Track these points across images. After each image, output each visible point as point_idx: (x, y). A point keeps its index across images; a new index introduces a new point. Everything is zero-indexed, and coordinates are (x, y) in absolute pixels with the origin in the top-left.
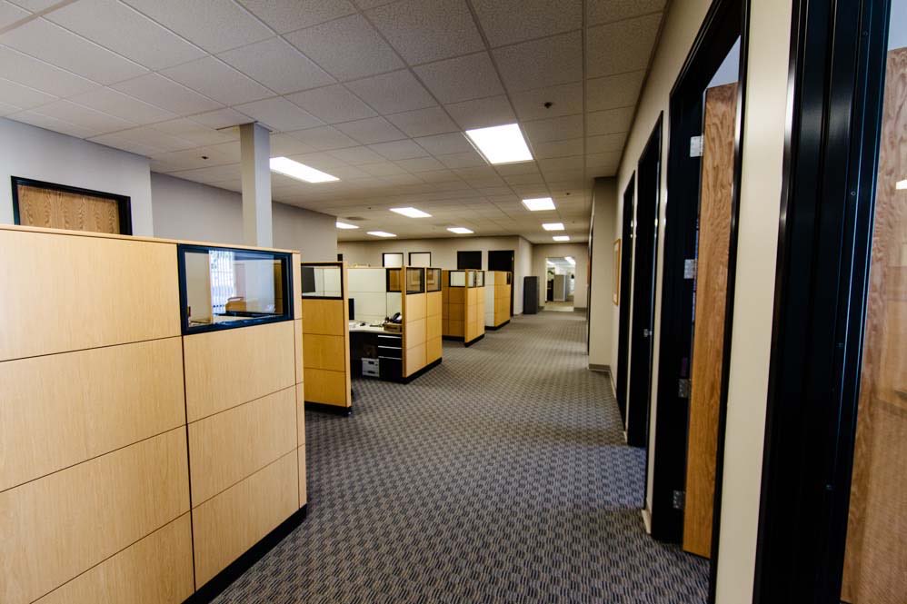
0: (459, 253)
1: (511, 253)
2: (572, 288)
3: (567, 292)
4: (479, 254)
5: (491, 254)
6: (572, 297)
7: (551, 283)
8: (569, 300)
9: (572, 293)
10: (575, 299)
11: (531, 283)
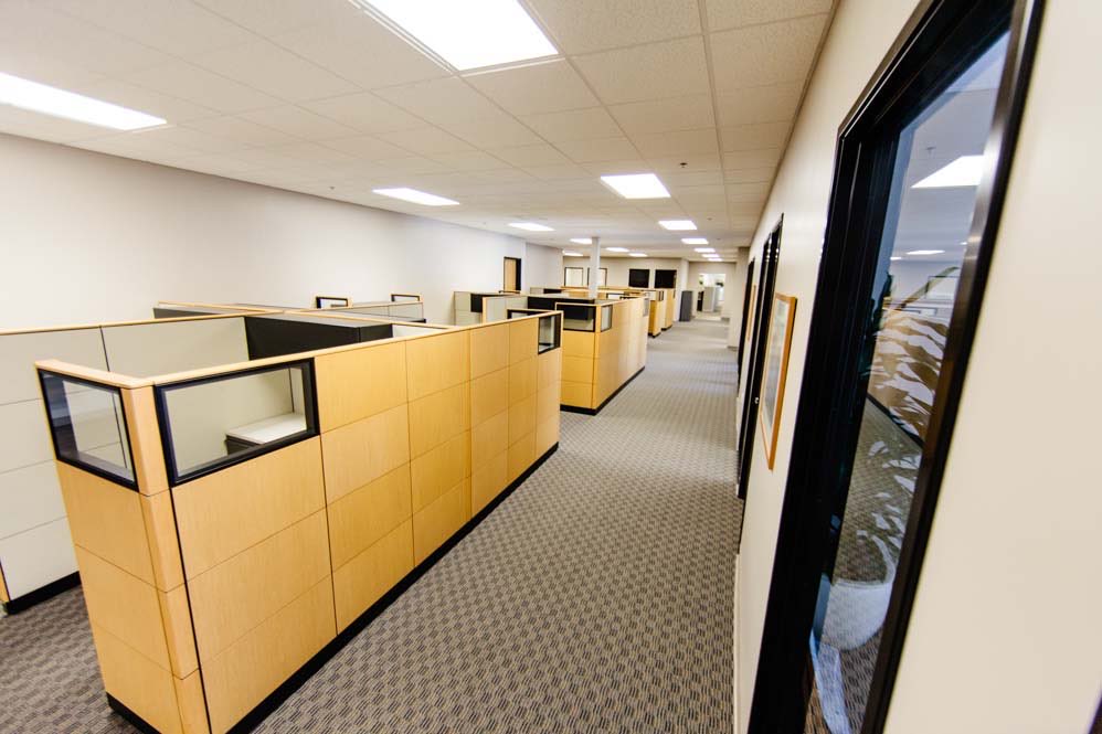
0: (631, 271)
1: (674, 272)
2: (720, 297)
3: (716, 303)
4: (646, 272)
5: (657, 271)
6: (720, 307)
7: (701, 294)
8: (717, 310)
9: (720, 304)
10: (723, 309)
11: (686, 296)
